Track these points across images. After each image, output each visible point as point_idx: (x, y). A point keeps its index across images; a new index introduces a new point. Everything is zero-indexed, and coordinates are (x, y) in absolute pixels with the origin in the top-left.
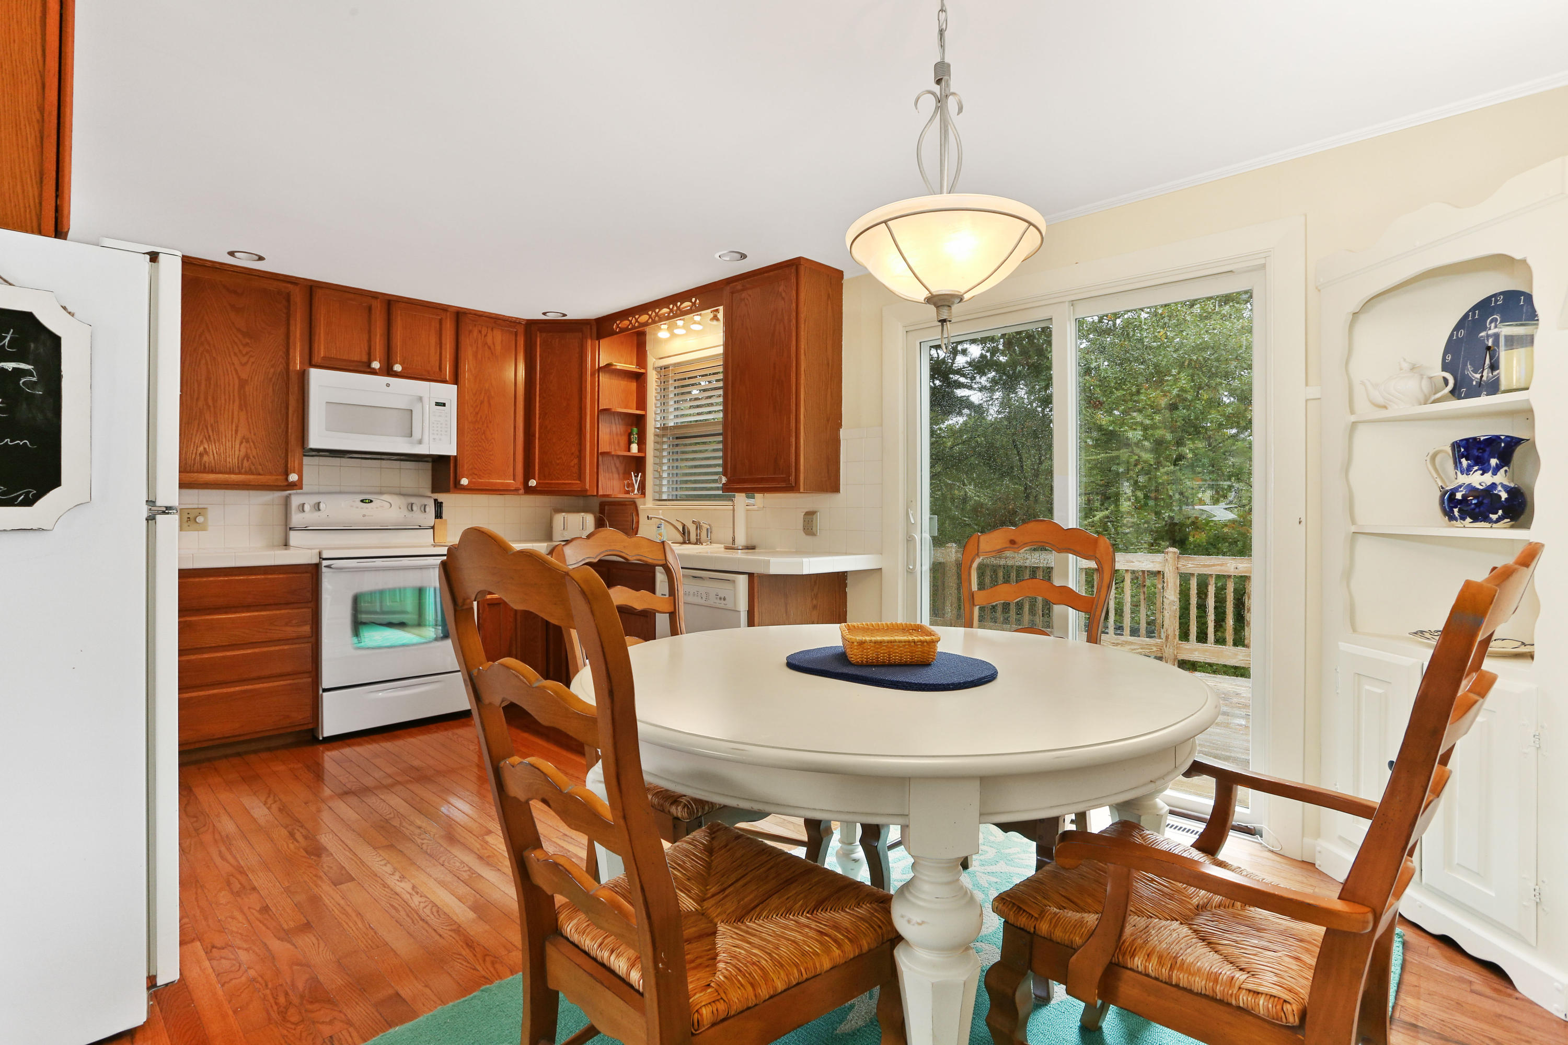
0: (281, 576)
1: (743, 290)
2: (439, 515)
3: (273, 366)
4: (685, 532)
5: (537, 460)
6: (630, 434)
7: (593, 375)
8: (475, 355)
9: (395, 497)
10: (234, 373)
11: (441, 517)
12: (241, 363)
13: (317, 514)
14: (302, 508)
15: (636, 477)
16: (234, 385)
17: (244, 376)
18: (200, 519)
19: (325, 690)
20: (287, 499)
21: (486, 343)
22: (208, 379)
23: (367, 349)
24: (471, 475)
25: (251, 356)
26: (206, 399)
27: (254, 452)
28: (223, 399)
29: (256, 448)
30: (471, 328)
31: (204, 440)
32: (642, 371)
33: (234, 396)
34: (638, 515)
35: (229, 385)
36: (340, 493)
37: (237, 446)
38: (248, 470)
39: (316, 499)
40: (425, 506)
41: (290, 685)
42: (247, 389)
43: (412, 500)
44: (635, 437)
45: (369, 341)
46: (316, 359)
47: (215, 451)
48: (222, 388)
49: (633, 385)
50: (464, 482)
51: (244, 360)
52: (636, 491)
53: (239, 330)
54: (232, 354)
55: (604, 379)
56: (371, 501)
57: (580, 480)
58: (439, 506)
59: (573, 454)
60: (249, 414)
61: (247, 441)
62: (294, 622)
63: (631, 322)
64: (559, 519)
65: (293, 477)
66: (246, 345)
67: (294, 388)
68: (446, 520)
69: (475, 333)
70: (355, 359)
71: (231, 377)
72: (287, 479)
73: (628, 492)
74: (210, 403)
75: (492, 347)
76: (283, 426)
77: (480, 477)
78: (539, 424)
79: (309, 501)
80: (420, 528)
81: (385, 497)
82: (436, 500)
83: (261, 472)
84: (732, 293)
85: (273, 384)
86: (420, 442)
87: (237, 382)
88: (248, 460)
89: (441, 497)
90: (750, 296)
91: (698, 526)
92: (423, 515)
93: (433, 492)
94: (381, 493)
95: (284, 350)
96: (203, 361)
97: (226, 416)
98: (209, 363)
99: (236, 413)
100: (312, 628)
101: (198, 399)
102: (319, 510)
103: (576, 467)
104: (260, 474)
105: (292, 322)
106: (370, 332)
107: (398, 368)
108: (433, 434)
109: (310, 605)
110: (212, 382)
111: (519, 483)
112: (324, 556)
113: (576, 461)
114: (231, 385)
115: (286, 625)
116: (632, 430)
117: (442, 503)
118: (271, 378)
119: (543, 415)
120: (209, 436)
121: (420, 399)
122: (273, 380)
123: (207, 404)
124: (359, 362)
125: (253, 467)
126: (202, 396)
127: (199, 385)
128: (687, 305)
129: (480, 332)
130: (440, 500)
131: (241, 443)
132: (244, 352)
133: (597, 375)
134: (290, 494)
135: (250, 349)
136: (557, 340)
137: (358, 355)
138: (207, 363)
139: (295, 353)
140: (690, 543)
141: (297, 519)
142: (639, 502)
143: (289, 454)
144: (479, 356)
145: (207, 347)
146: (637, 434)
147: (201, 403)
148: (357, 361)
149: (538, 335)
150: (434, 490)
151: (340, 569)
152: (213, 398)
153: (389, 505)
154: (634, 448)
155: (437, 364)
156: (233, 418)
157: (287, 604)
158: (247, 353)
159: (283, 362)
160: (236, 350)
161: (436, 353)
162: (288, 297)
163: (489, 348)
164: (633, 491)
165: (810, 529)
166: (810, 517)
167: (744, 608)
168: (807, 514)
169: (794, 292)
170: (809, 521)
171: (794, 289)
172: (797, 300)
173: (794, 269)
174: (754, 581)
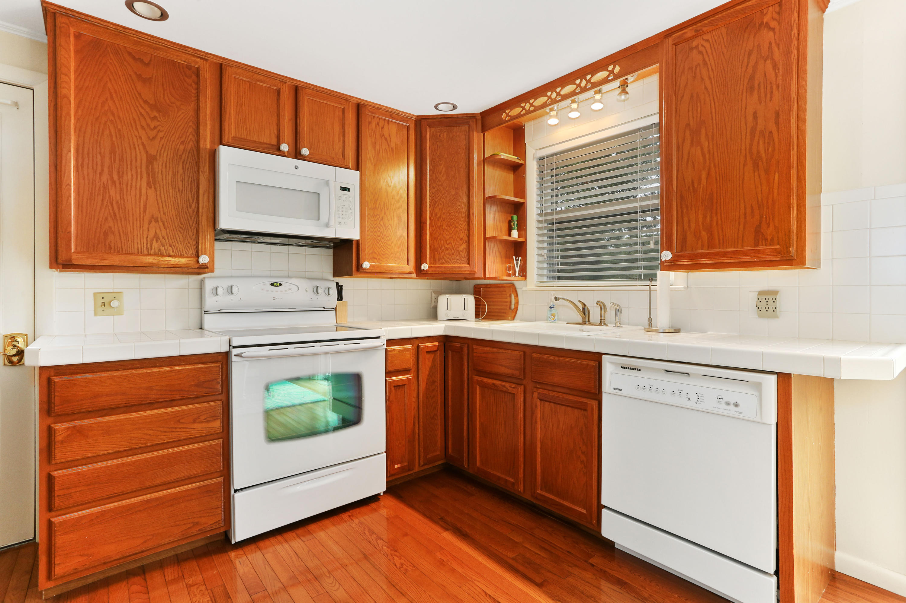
0: (188, 367)
1: (695, 37)
2: (340, 298)
3: (183, 142)
4: (585, 311)
5: (428, 246)
6: (510, 222)
7: (479, 165)
8: (374, 145)
9: (302, 281)
10: (141, 147)
11: (342, 300)
12: (149, 137)
13: (231, 297)
14: (215, 292)
15: (517, 260)
16: (141, 160)
17: (153, 152)
18: (115, 304)
19: (236, 491)
20: (202, 281)
21: (383, 135)
22: (113, 152)
23: (276, 132)
24: (371, 259)
25: (159, 131)
26: (111, 174)
27: (164, 233)
28: (129, 175)
29: (165, 228)
30: (370, 120)
31: (109, 219)
32: (522, 162)
33: (141, 172)
34: (517, 296)
35: (136, 160)
36: (252, 276)
37: (146, 226)
38: (157, 251)
39: (228, 283)
40: (329, 288)
41: (199, 488)
42: (156, 166)
43: (316, 283)
44: (514, 224)
45: (278, 124)
46: (225, 139)
47: (121, 230)
48: (129, 163)
49: (511, 177)
50: (366, 265)
51: (152, 134)
52: (517, 275)
53: (146, 102)
54: (139, 127)
55: (490, 171)
56: (280, 285)
57: (469, 264)
58: (340, 288)
59: (461, 239)
60: (158, 193)
61: (157, 221)
62: (203, 418)
63: (524, 108)
64: (443, 300)
65: (204, 259)
66: (155, 118)
67: (205, 168)
68: (346, 302)
69: (374, 124)
70: (265, 142)
71: (138, 151)
72: (198, 261)
73: (509, 275)
74: (115, 177)
75: (388, 139)
76: (193, 206)
77: (379, 261)
78: (430, 212)
79: (223, 285)
80: (324, 310)
81: (294, 281)
82: (337, 283)
83: (172, 253)
84: (676, 45)
85: (183, 162)
86: (327, 225)
87: (144, 156)
88: (157, 241)
89: (342, 281)
90: (707, 41)
91: (602, 307)
92: (327, 298)
93: (334, 276)
94: (289, 277)
95: (194, 127)
96: (107, 132)
97: (133, 193)
98: (114, 135)
99: (144, 191)
100: (223, 422)
101: (101, 174)
102: (232, 293)
103: (465, 251)
104: (170, 256)
105: (202, 99)
106: (278, 115)
107: (305, 152)
108: (339, 218)
109: (219, 397)
110: (117, 156)
111: (411, 268)
112: (234, 344)
113: (464, 246)
114: (139, 161)
115: (194, 421)
116: (512, 218)
117: (342, 286)
118: (181, 156)
119: (433, 204)
120: (115, 215)
121: (327, 183)
122: (183, 157)
123: (112, 178)
124: (269, 144)
125: (163, 249)
126: (106, 170)
127: (103, 158)
128: (601, 75)
129: (378, 124)
130: (340, 284)
131: (150, 222)
132: (152, 126)
133: (482, 166)
134: (204, 278)
135: (159, 123)
136: (445, 134)
137: (269, 138)
138: (111, 135)
139: (205, 130)
140: (590, 324)
141: (210, 302)
142: (519, 284)
143: (200, 235)
144: (377, 147)
145: (111, 118)
146: (517, 221)
147: (105, 178)
148: (266, 144)
149: (428, 130)
150: (336, 273)
151: (251, 358)
152: (119, 172)
153: (297, 289)
154: (515, 234)
155: (341, 151)
156: (140, 196)
157: (195, 399)
158: (155, 128)
159: (194, 139)
160: (144, 124)
161: (339, 141)
162: (198, 72)
163: (386, 139)
164: (515, 274)
165: (770, 310)
166: (770, 297)
167: (773, 420)
168: (761, 293)
169: (796, 15)
170: (770, 302)
171: (796, 9)
172: (799, 25)
174: (790, 384)
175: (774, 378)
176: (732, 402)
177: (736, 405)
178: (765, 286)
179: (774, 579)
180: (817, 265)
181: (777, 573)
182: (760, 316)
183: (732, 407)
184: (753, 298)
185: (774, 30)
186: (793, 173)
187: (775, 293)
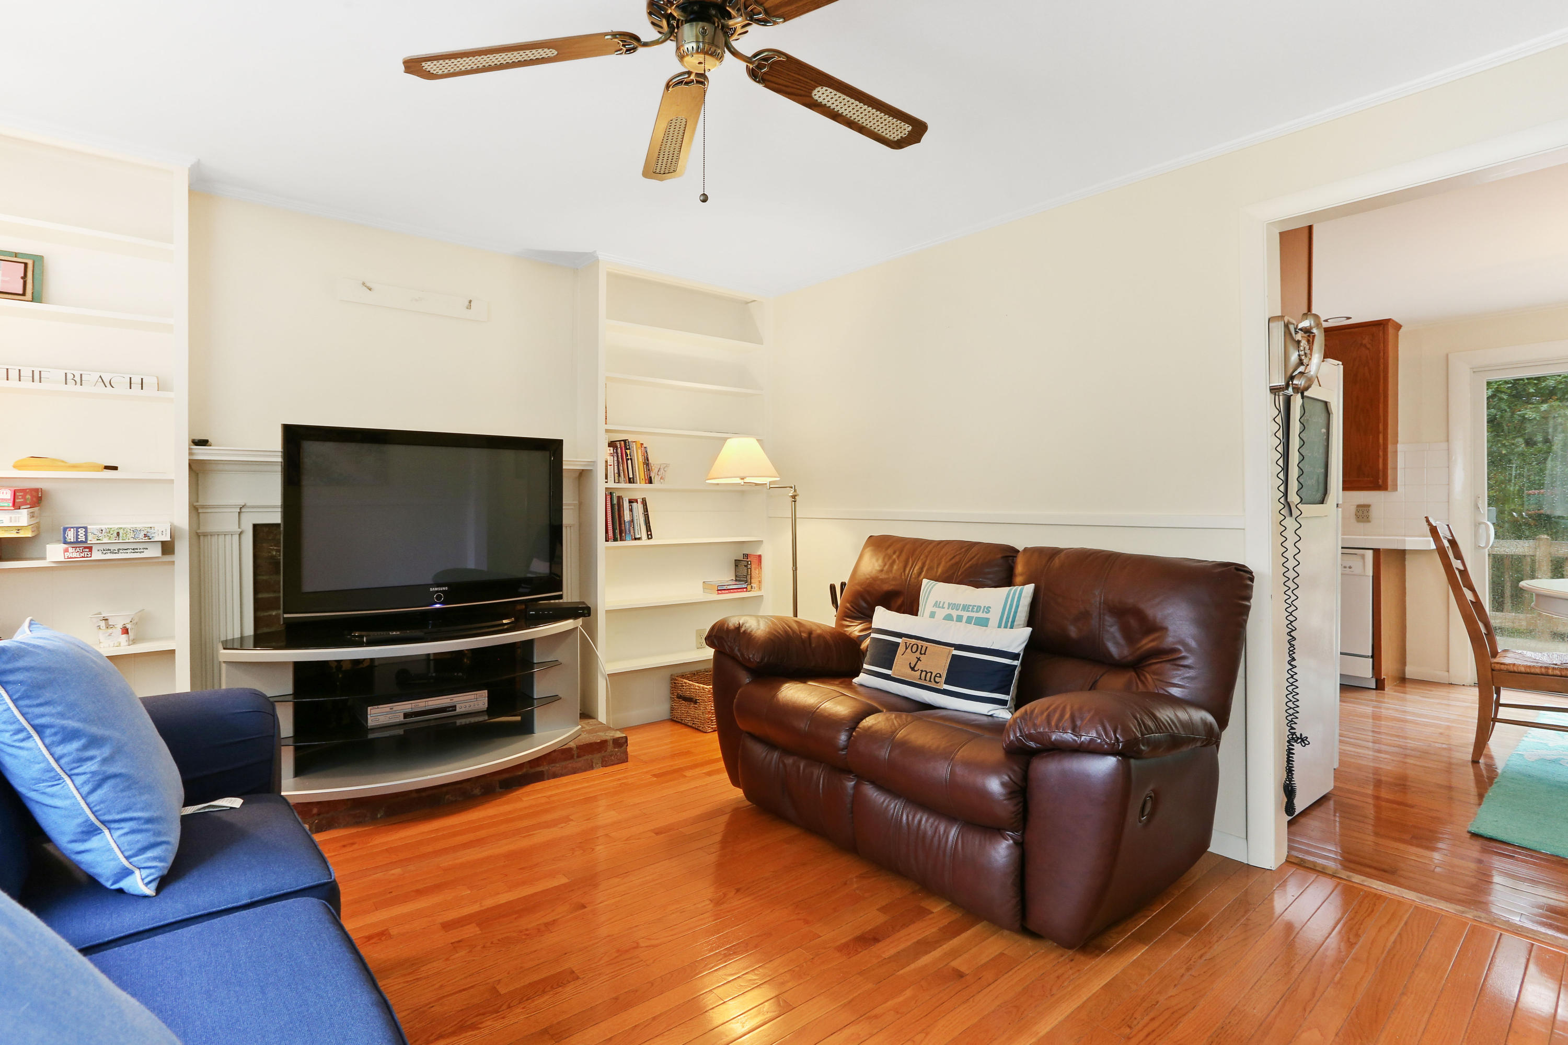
165: (1365, 518)
166: (1365, 509)
167: (1371, 574)
168: (1358, 506)
169: (1382, 345)
170: (1365, 512)
171: (1382, 342)
172: (1384, 350)
173: (1381, 328)
174: (1379, 554)
175: (1371, 551)
176: (1348, 566)
177: (1350, 567)
178: (1362, 502)
179: (1371, 660)
180: (1395, 488)
181: (1372, 657)
182: (1358, 521)
183: (1348, 569)
184: (1353, 509)
185: (1368, 349)
186: (1381, 436)
187: (1369, 506)
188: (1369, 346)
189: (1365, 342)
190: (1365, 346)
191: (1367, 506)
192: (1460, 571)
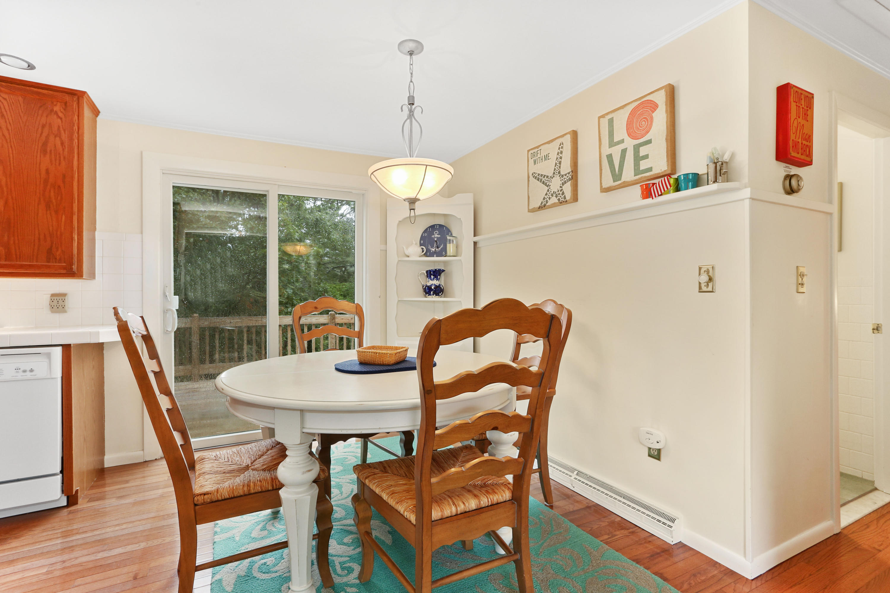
90: (5, 99)
165: (60, 307)
166: (61, 298)
167: (59, 376)
168: (53, 295)
169: (76, 117)
170: (60, 301)
171: (76, 114)
172: (78, 124)
173: (75, 98)
174: (70, 351)
175: (60, 349)
176: (28, 369)
178: (57, 290)
179: (60, 477)
180: (92, 276)
181: (62, 472)
182: (52, 312)
183: (28, 373)
184: (46, 299)
185: (61, 119)
186: (75, 218)
187: (65, 295)
188: (60, 115)
189: (56, 109)
190: (56, 113)
191: (63, 295)
192: (155, 373)
